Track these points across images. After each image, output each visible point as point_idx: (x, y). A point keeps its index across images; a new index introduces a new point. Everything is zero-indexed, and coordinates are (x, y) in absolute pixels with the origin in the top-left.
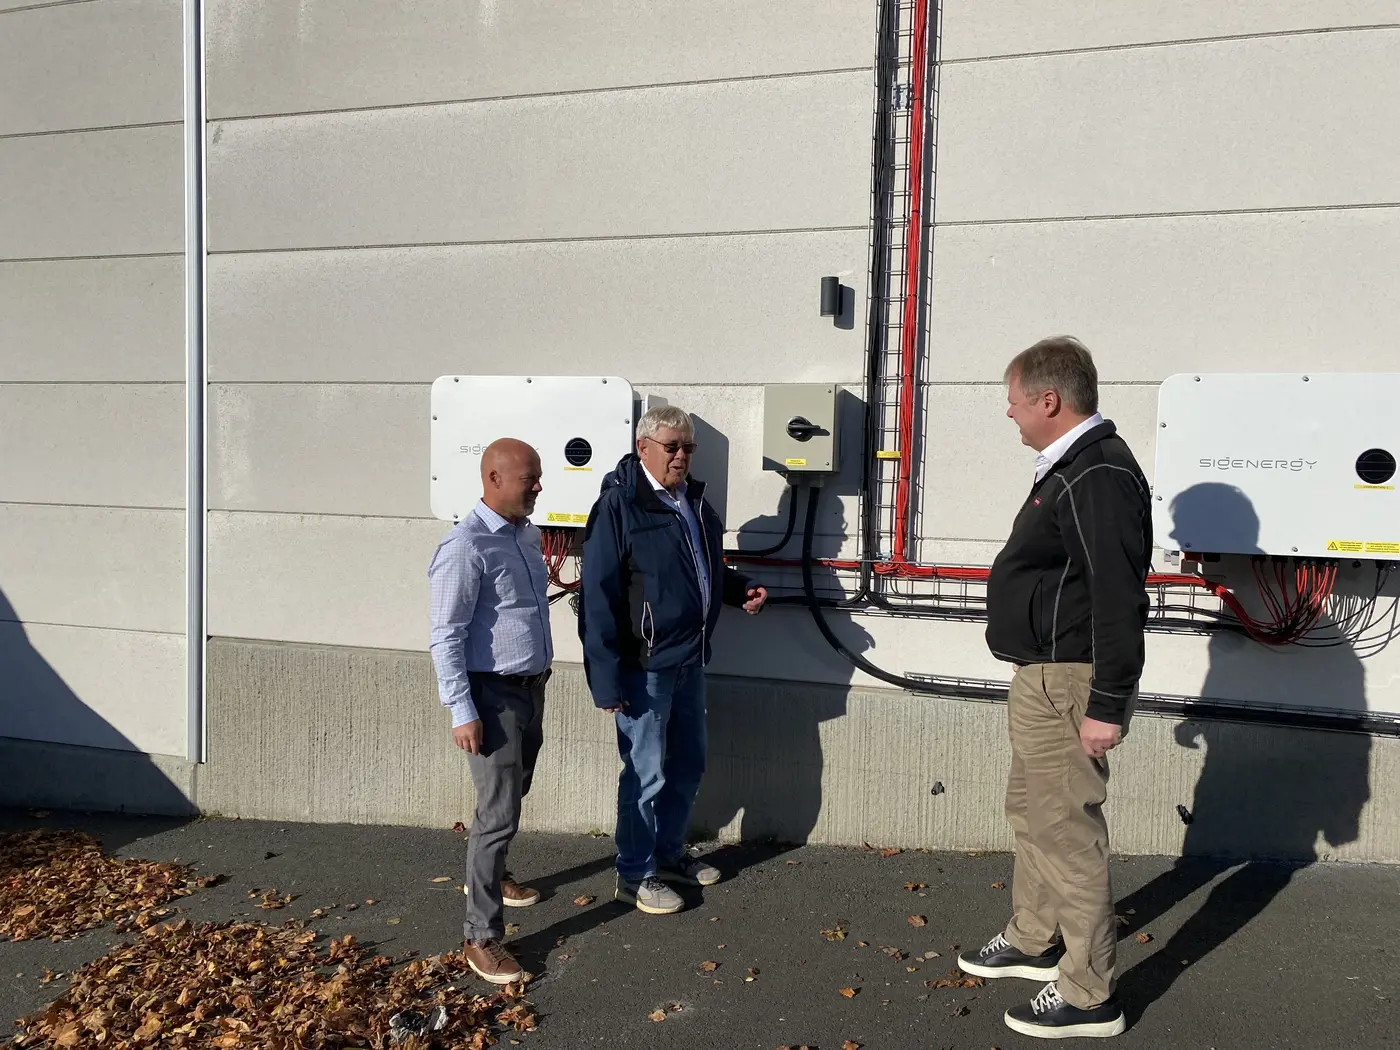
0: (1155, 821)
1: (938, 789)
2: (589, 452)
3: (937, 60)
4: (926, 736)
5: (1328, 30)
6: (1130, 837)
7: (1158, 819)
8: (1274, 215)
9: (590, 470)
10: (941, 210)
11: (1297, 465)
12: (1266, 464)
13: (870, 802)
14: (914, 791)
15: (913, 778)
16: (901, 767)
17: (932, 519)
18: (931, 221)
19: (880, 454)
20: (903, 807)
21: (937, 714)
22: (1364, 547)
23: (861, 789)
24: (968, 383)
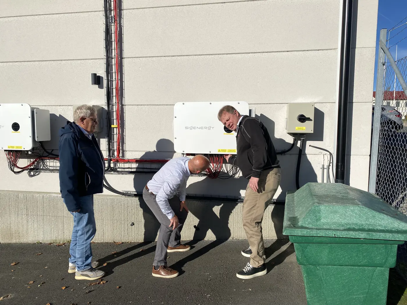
0: (190, 230)
1: (133, 224)
2: (19, 127)
3: (122, 9)
4: (129, 209)
5: (224, 3)
6: (184, 235)
7: (191, 230)
8: (213, 56)
9: (19, 132)
10: (125, 54)
11: (209, 128)
12: (201, 128)
13: (115, 229)
14: (126, 225)
15: (126, 221)
16: (122, 218)
17: (128, 145)
18: (123, 57)
19: (112, 126)
20: (123, 230)
21: (132, 202)
22: (227, 151)
23: (112, 225)
24: (136, 105)
